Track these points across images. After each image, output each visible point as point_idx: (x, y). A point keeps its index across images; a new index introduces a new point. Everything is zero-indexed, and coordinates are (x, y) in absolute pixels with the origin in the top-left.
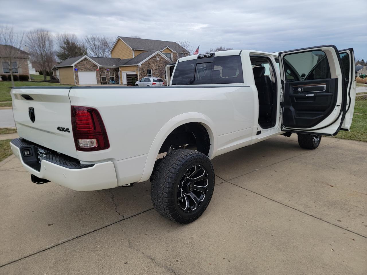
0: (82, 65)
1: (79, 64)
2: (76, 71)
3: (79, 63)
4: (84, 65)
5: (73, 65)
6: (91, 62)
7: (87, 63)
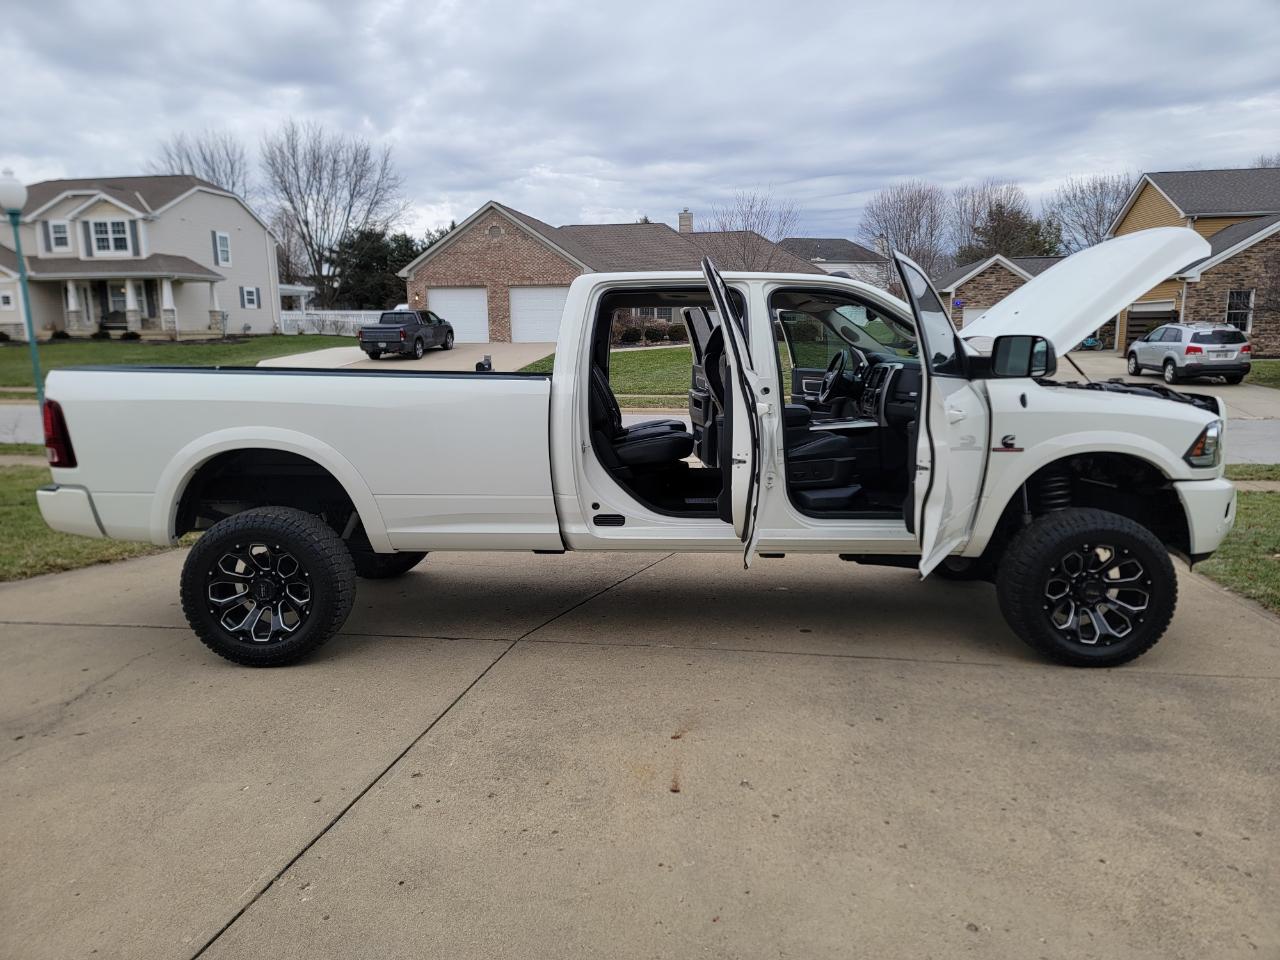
0: (982, 287)
1: (971, 286)
2: (959, 307)
3: (972, 280)
4: (988, 286)
5: (951, 289)
6: (1014, 275)
7: (998, 280)
